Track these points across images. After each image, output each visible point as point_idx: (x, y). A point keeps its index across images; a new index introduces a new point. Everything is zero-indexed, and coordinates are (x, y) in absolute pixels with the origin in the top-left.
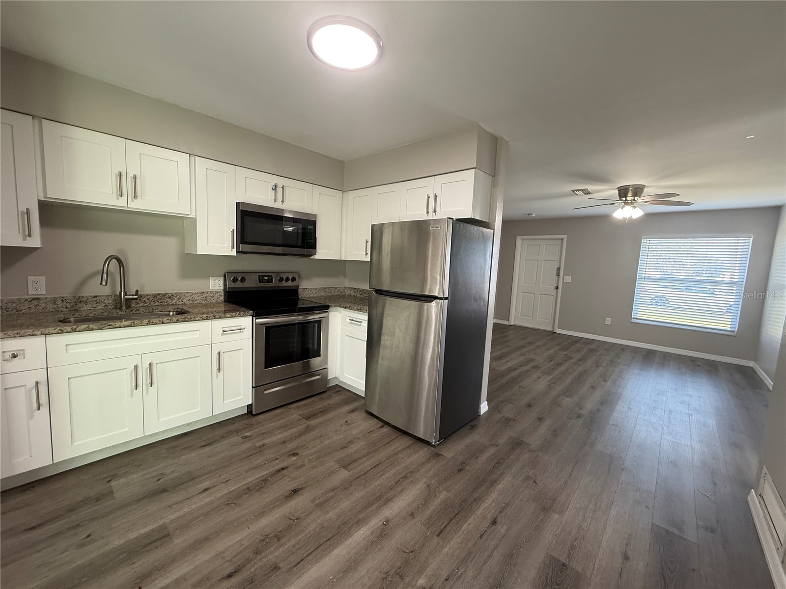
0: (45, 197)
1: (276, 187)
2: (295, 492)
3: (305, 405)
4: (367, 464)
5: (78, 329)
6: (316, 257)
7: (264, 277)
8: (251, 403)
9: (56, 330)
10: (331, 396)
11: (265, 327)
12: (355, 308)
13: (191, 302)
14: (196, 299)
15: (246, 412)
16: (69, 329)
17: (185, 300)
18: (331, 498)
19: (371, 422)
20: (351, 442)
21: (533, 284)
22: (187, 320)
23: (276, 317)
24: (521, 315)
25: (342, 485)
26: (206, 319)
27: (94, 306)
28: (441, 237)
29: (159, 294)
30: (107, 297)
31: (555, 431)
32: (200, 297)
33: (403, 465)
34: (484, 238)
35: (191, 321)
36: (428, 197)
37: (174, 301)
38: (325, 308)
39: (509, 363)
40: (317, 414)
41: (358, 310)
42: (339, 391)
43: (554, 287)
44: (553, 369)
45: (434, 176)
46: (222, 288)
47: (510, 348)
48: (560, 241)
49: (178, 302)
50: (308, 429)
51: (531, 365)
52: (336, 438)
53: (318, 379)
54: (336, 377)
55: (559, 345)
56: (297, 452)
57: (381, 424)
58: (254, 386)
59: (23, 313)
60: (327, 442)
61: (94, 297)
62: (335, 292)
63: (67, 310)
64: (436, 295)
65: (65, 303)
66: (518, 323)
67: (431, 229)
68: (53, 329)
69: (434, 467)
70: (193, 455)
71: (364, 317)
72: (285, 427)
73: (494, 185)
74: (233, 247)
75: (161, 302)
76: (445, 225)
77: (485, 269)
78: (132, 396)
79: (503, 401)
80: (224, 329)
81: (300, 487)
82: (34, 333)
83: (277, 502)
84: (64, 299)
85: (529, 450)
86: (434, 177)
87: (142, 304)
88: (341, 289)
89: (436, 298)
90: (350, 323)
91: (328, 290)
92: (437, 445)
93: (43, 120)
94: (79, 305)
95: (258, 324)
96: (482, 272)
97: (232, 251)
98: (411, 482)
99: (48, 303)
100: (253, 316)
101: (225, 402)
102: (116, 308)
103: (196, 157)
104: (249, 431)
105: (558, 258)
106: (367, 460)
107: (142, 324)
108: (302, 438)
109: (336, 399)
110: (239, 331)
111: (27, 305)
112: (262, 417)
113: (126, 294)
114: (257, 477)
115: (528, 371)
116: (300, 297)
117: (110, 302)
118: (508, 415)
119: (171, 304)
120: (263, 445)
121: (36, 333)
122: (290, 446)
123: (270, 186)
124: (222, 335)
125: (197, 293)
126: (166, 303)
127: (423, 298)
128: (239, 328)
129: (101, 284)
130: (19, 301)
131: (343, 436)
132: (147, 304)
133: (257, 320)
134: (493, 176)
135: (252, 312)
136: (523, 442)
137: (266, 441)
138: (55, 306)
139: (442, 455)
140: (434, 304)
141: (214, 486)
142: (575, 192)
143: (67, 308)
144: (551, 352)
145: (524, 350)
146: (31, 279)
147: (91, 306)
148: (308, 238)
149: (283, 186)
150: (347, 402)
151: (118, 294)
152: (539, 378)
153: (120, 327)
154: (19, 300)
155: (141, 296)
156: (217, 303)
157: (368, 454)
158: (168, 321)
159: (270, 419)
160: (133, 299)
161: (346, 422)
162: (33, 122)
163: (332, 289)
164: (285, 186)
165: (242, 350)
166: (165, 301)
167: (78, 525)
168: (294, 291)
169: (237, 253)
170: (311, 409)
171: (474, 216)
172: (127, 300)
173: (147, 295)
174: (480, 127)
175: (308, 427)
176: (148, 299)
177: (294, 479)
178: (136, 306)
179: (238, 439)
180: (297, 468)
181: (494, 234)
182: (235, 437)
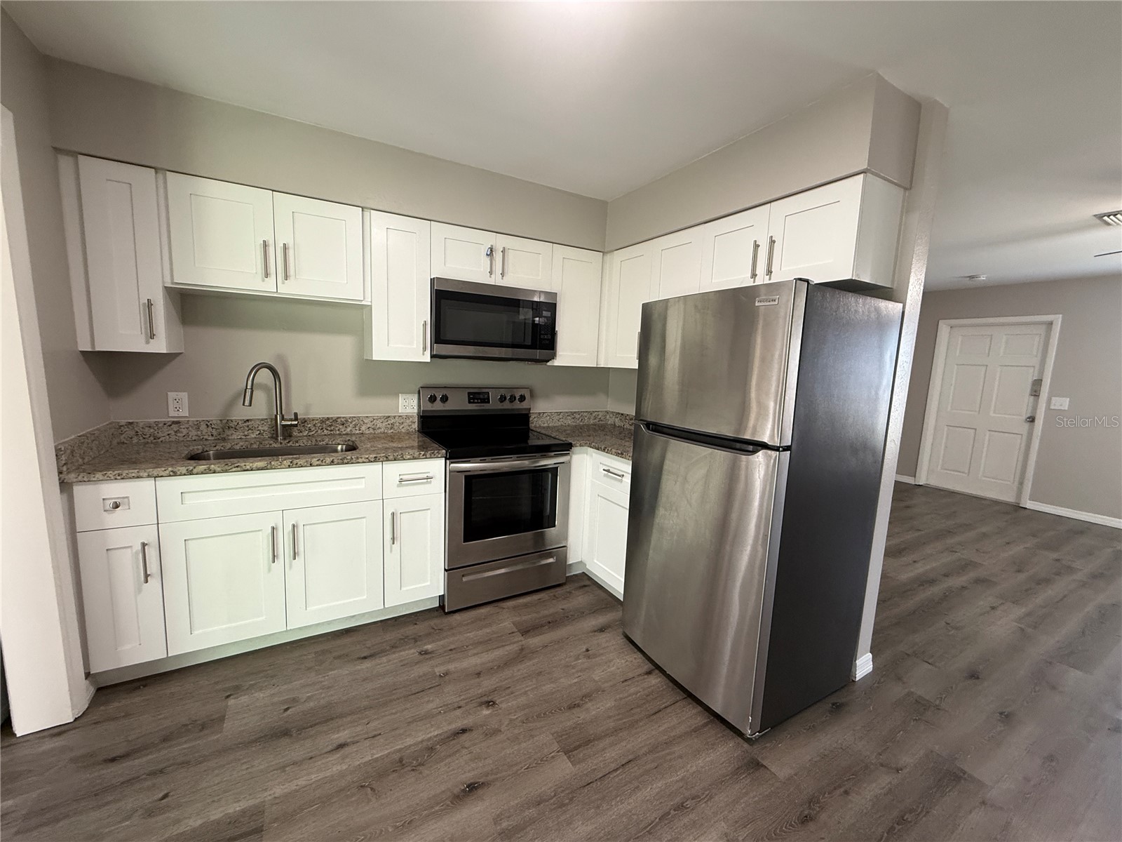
0: (173, 283)
1: (491, 251)
2: (472, 788)
3: (526, 605)
4: (611, 754)
5: (195, 471)
6: (557, 362)
7: (477, 395)
8: (443, 593)
9: (167, 472)
10: (570, 593)
11: (465, 476)
12: (614, 450)
13: (371, 431)
14: (378, 426)
15: (438, 605)
16: (183, 470)
17: (363, 428)
18: (532, 821)
19: (629, 658)
20: (588, 696)
21: (976, 411)
22: (345, 461)
23: (482, 461)
24: (942, 469)
25: (555, 795)
26: (374, 461)
27: (246, 433)
28: (781, 321)
29: (328, 419)
30: (262, 422)
31: (1051, 758)
32: (384, 424)
33: (681, 774)
34: (881, 324)
35: (352, 463)
36: (756, 246)
37: (348, 430)
38: (566, 448)
39: (917, 565)
40: (542, 626)
41: (617, 454)
42: (585, 586)
43: (1024, 418)
44: (1026, 590)
45: (770, 202)
46: (416, 411)
47: (919, 533)
48: (1044, 327)
49: (354, 430)
50: (522, 655)
51: (972, 575)
52: (565, 682)
53: (550, 563)
54: (581, 561)
55: (1034, 536)
56: (494, 700)
57: (648, 666)
58: (447, 568)
59: (161, 441)
60: (548, 688)
61: (245, 422)
62: (589, 418)
63: (213, 438)
64: (766, 441)
65: (210, 429)
66: (934, 482)
67: (757, 304)
68: (163, 469)
69: (747, 793)
70: (343, 672)
71: (625, 467)
72: (486, 644)
73: (907, 208)
74: (425, 349)
75: (331, 431)
76: (790, 294)
77: (878, 388)
78: (269, 570)
79: (908, 655)
80: (401, 477)
81: (482, 780)
82: (138, 474)
83: (438, 804)
84: (209, 424)
85: (983, 803)
86: (769, 204)
87: (307, 432)
88: (601, 414)
89: (764, 446)
90: (605, 475)
91: (579, 416)
92: (756, 740)
93: (167, 172)
94: (229, 432)
95: (455, 471)
96: (873, 393)
97: (423, 354)
98: (694, 824)
99: (190, 429)
100: (446, 459)
101: (403, 589)
102: (272, 437)
103: (372, 211)
104: (433, 642)
105: (1036, 361)
106: (612, 745)
107: (282, 467)
108: (507, 673)
109: (580, 600)
110: (426, 480)
111: (166, 430)
112: (457, 617)
113: (283, 418)
114: (420, 739)
115: (963, 588)
116: (532, 426)
117: (266, 428)
118: (920, 691)
119: (344, 433)
120: (446, 674)
121: (141, 474)
122: (488, 683)
123: (484, 250)
124: (398, 486)
125: (380, 418)
126: (338, 432)
127: (738, 445)
128: (425, 476)
129: (244, 405)
130: (157, 425)
131: (576, 680)
132: (313, 433)
133: (452, 465)
134: (906, 189)
135: (444, 451)
136: (965, 773)
137: (451, 667)
138: (199, 432)
139: (766, 767)
140: (761, 456)
141: (354, 743)
142: (1106, 218)
143: (212, 435)
144: (1017, 549)
145: (950, 541)
146: (172, 395)
147: (242, 434)
148: (543, 332)
149: (504, 248)
150: (595, 610)
151: (274, 417)
152: (993, 608)
153: (252, 470)
154: (157, 423)
155: (306, 421)
156: (408, 433)
157: (616, 731)
158: (318, 463)
159: (467, 624)
160: (291, 425)
161: (587, 650)
162: (156, 178)
163: (585, 414)
164: (506, 250)
165: (429, 511)
166: (337, 429)
167: (161, 771)
168: (524, 417)
169: (431, 357)
170: (534, 615)
171: (857, 275)
172: (284, 426)
173: (313, 420)
174: (880, 79)
175: (522, 650)
176: (314, 425)
177: (478, 758)
178: (299, 435)
179: (413, 654)
180: (487, 735)
181: (903, 313)
182: (410, 649)
